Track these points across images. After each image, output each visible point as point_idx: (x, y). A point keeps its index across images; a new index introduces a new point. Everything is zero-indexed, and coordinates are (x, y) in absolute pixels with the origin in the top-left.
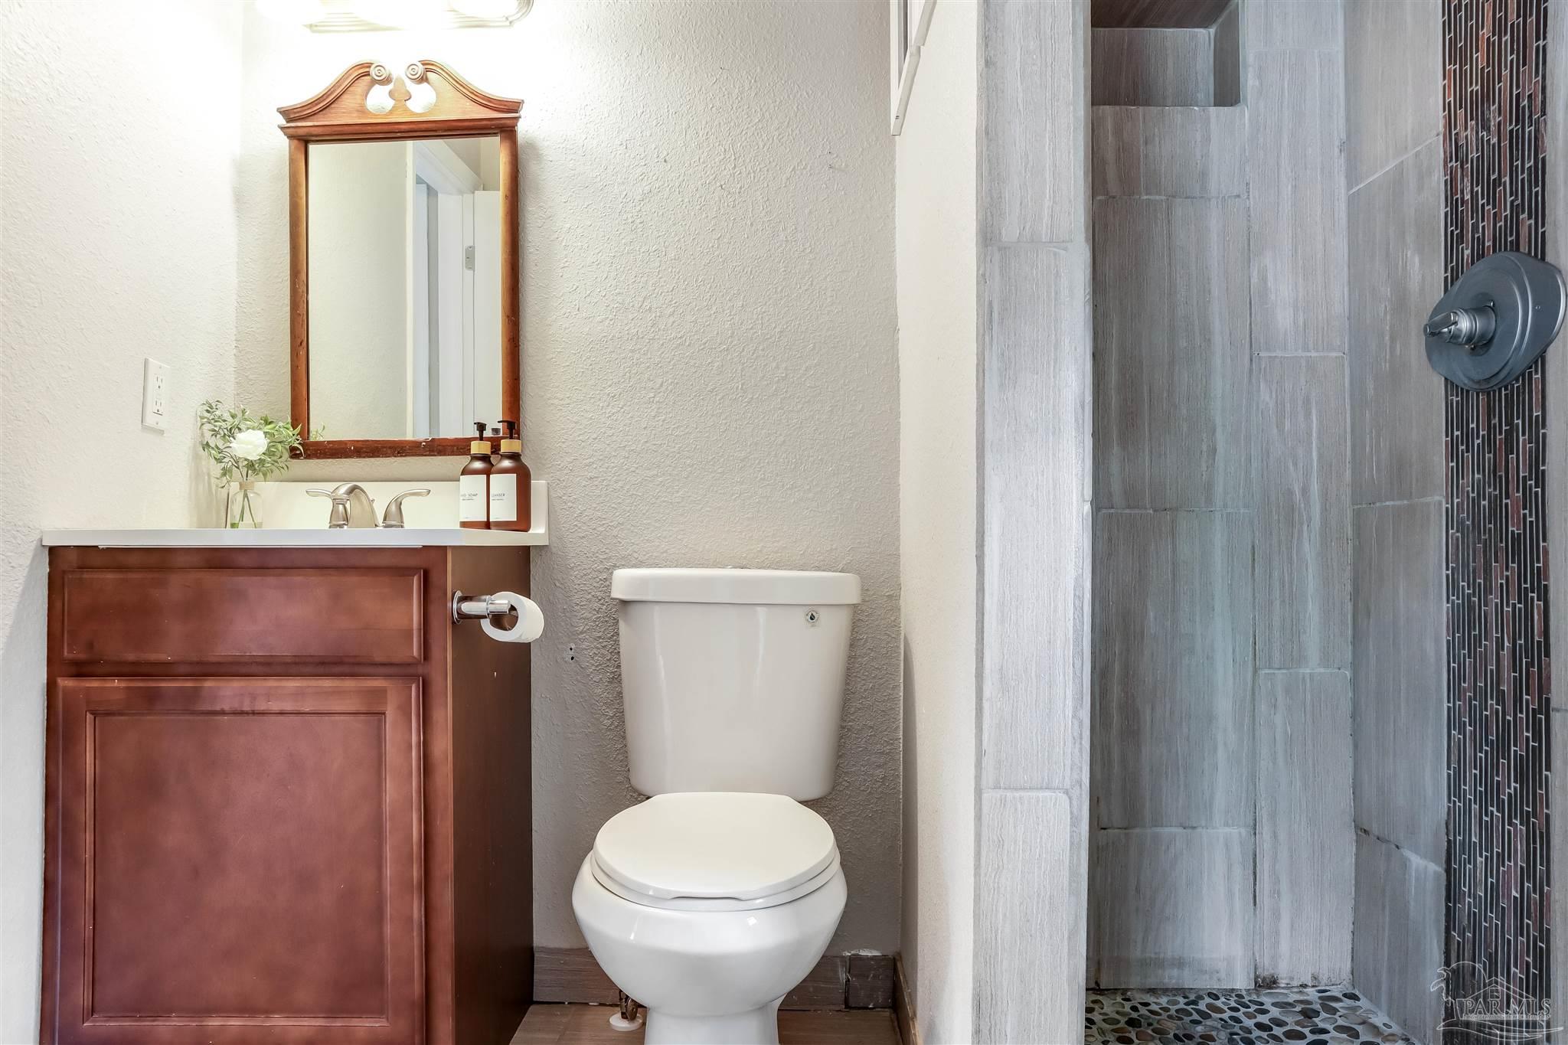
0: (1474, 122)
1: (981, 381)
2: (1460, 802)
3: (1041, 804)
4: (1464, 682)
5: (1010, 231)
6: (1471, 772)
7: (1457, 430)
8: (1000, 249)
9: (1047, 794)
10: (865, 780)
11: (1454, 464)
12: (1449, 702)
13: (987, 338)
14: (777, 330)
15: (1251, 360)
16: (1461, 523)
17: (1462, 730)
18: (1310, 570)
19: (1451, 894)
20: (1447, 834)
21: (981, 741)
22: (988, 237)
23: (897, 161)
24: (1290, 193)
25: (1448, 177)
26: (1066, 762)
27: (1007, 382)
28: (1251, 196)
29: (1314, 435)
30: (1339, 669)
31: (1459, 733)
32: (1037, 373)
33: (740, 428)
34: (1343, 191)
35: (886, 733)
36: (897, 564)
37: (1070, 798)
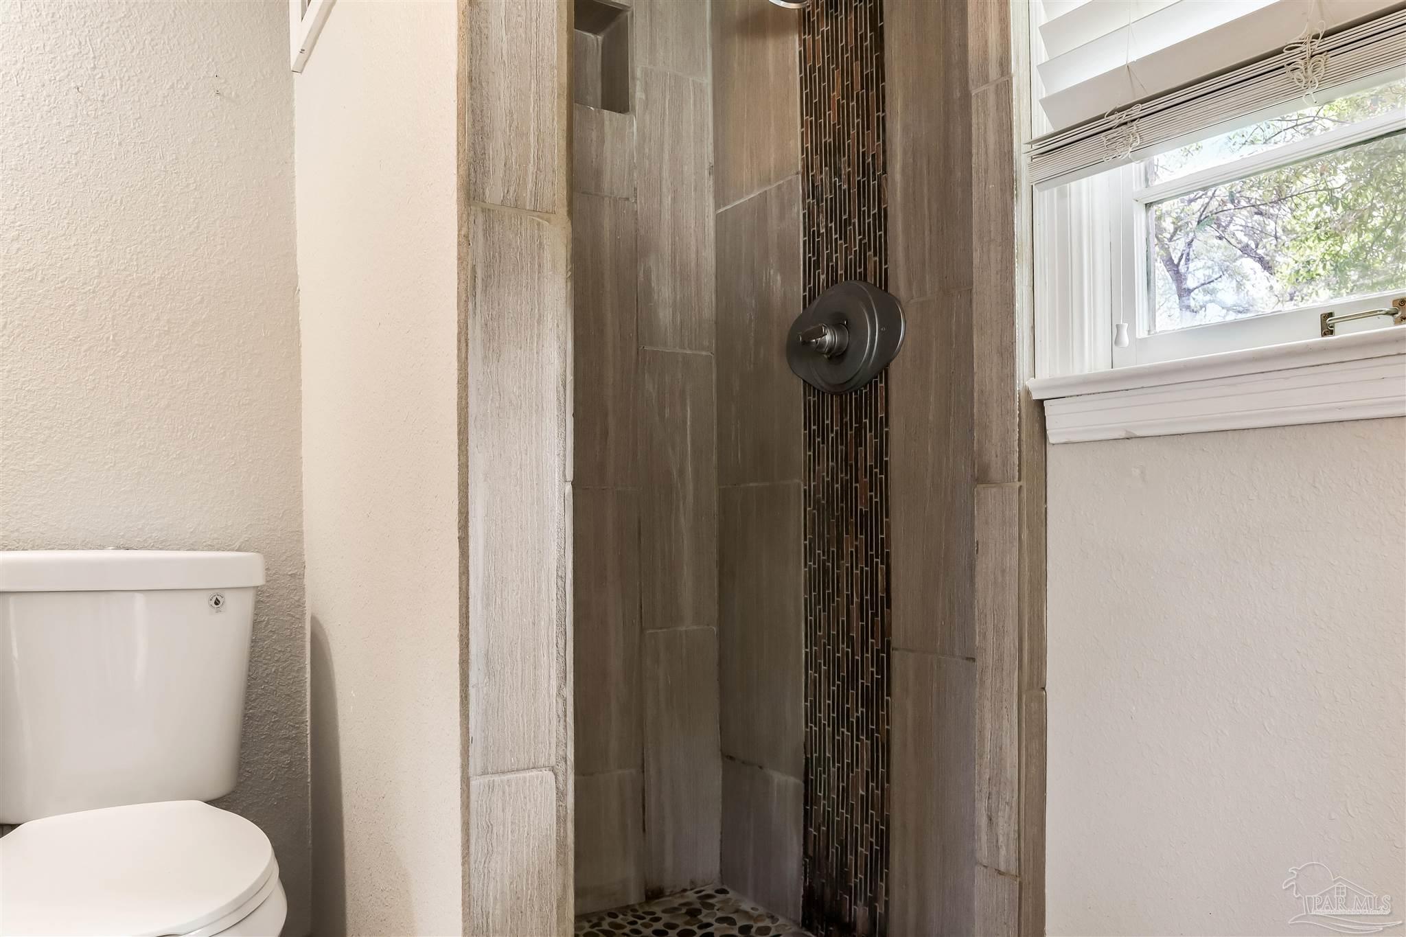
0: (827, 168)
1: (463, 351)
2: (815, 726)
3: (528, 784)
4: (820, 631)
5: (494, 192)
6: (825, 702)
7: (814, 425)
8: (483, 211)
9: (534, 773)
10: (269, 768)
11: (811, 453)
12: (806, 647)
13: (470, 306)
14: (157, 275)
15: (638, 353)
16: (817, 502)
17: (818, 669)
18: (685, 542)
19: (809, 798)
20: (805, 753)
21: (468, 729)
22: (471, 193)
23: (295, 102)
24: (670, 203)
25: (806, 211)
26: (551, 740)
27: (490, 355)
28: (638, 201)
29: (689, 423)
30: (708, 625)
31: (815, 672)
32: (521, 348)
33: (112, 387)
34: (712, 209)
35: (292, 717)
36: (300, 541)
37: (556, 775)
